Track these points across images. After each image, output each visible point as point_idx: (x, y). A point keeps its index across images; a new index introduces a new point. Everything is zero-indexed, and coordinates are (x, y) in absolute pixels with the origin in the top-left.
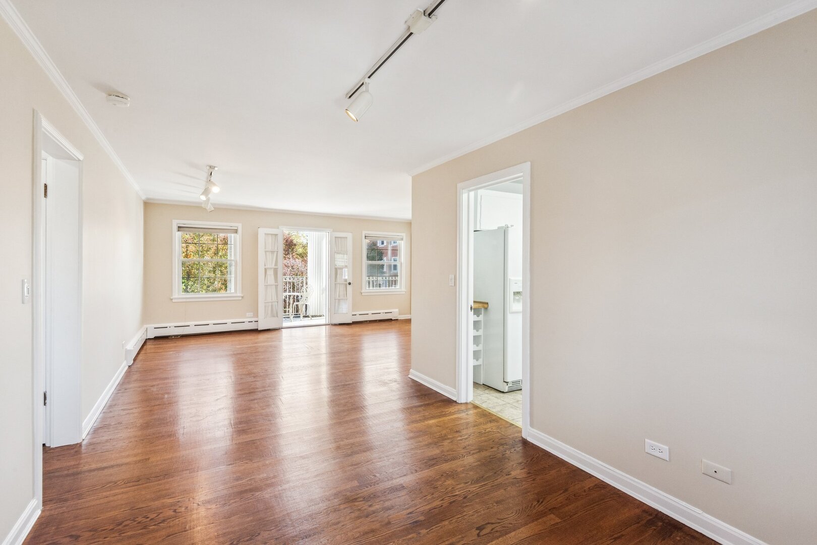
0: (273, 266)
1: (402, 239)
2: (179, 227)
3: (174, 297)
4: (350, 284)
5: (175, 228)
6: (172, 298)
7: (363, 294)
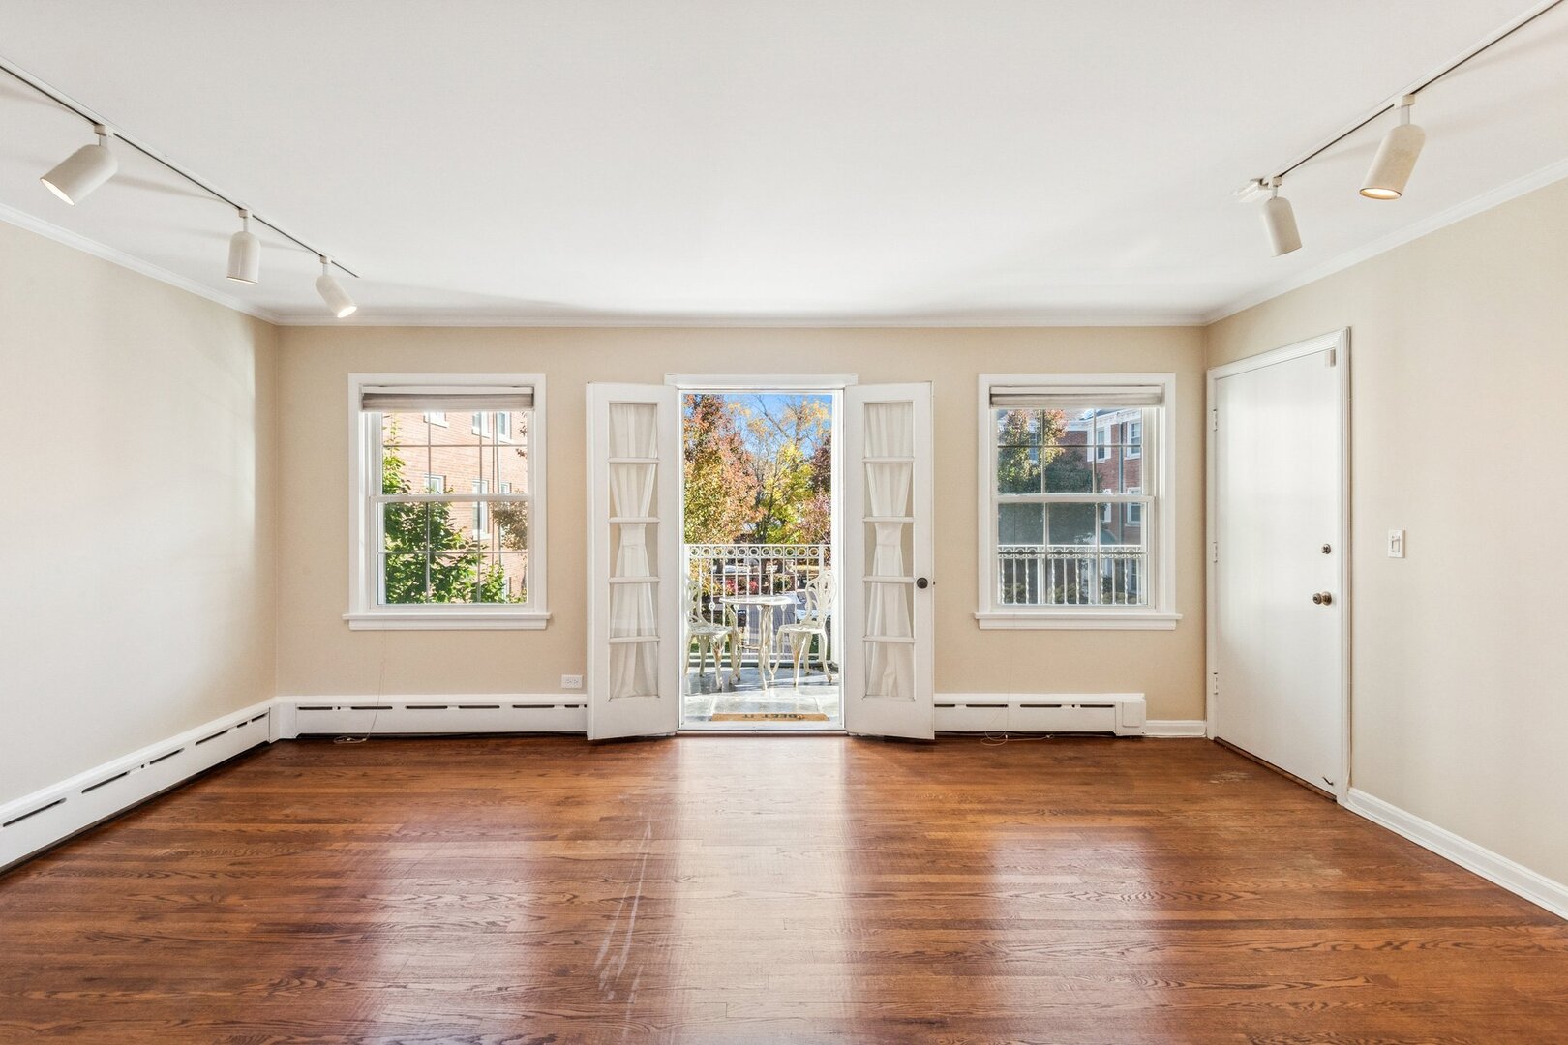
0: (644, 515)
1: (1160, 400)
2: (367, 396)
3: (353, 613)
4: (922, 584)
5: (355, 399)
6: (345, 616)
7: (982, 625)
